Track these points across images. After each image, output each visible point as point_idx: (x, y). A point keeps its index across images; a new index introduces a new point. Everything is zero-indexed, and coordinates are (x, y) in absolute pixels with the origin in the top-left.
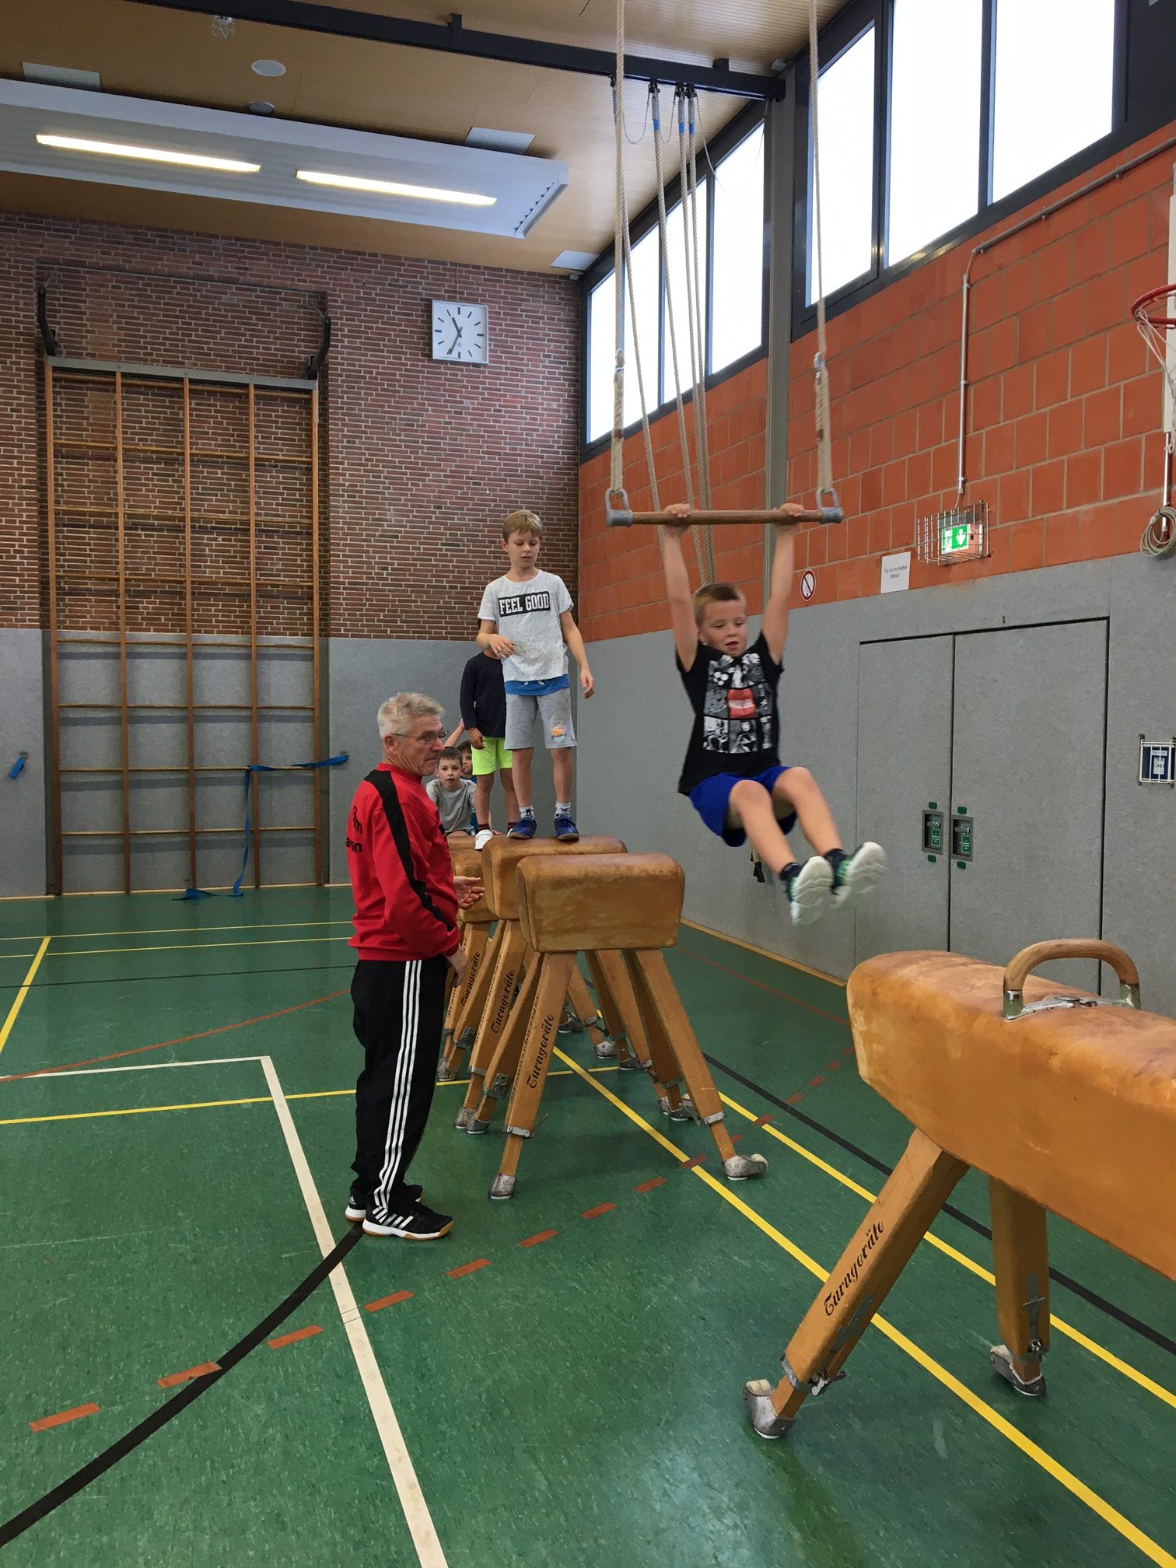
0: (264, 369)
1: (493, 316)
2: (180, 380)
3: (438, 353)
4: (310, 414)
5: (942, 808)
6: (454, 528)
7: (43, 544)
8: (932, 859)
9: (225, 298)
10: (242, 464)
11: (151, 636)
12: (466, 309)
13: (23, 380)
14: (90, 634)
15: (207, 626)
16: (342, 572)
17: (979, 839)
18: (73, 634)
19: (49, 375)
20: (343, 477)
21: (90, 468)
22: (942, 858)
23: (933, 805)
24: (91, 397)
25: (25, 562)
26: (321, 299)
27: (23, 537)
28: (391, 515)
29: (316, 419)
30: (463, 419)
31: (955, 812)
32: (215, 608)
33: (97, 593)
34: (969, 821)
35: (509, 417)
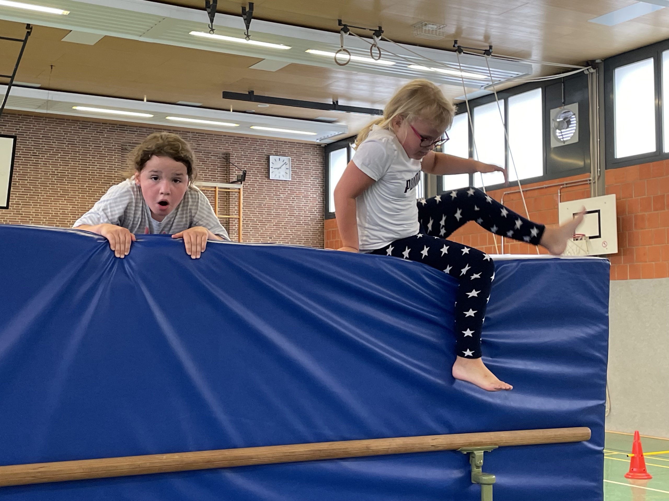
12: (282, 157)
26: (228, 156)
30: (281, 202)
35: (298, 201)
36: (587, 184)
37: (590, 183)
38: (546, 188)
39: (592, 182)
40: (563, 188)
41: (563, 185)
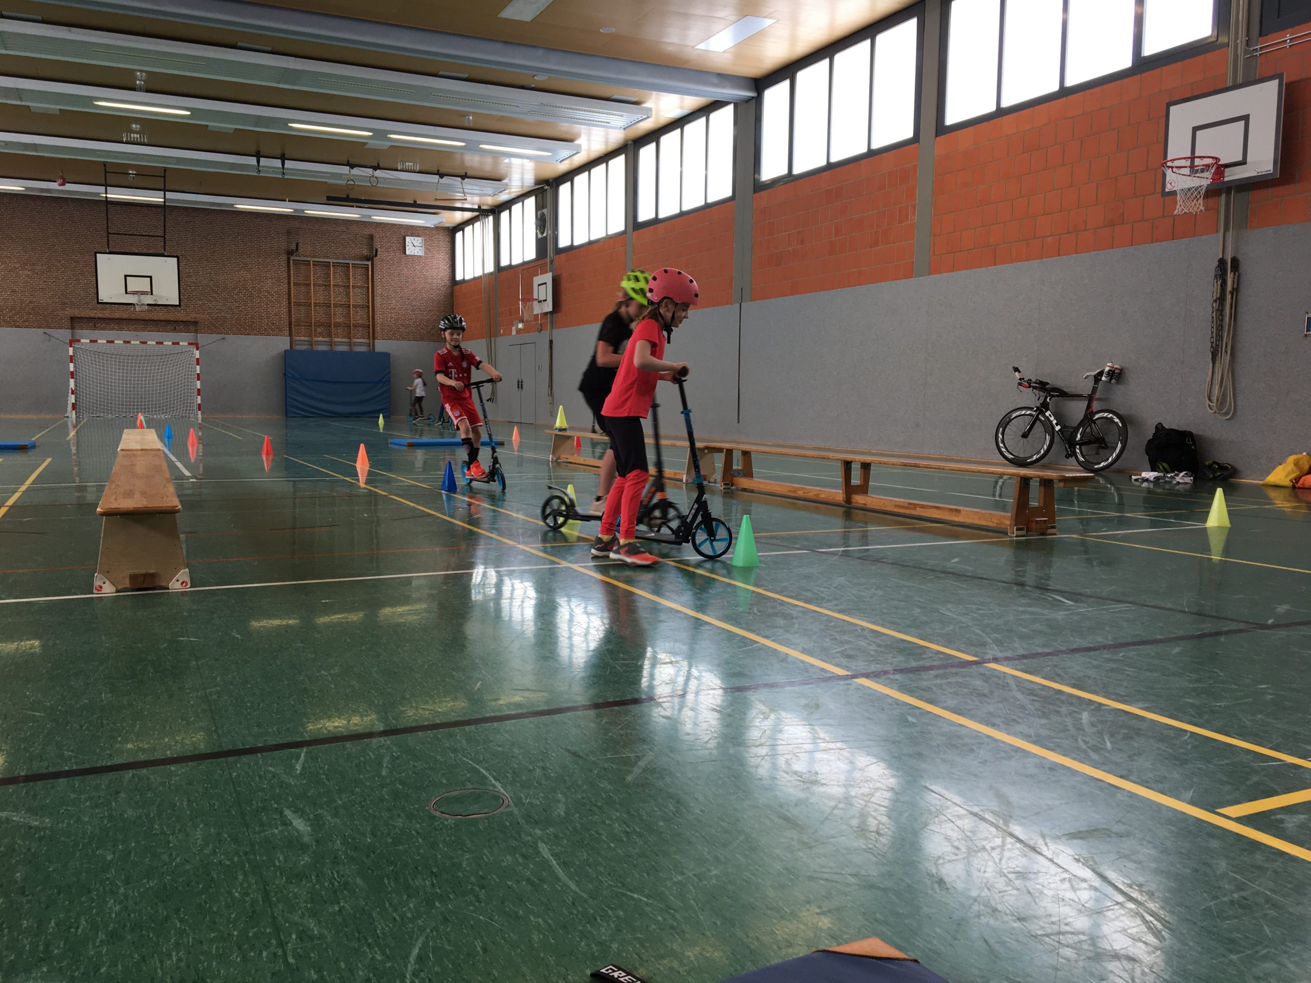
0: (354, 258)
1: (425, 240)
2: (329, 263)
3: (407, 253)
4: (368, 271)
6: (413, 306)
7: (290, 311)
9: (342, 237)
10: (349, 286)
11: (320, 339)
12: (416, 238)
13: (284, 263)
14: (303, 338)
15: (337, 336)
16: (379, 319)
18: (298, 338)
19: (291, 262)
20: (379, 290)
21: (303, 289)
24: (302, 267)
25: (285, 316)
26: (371, 237)
27: (285, 310)
28: (394, 302)
29: (370, 273)
30: (416, 272)
32: (340, 330)
33: (305, 326)
35: (431, 271)
38: (536, 266)
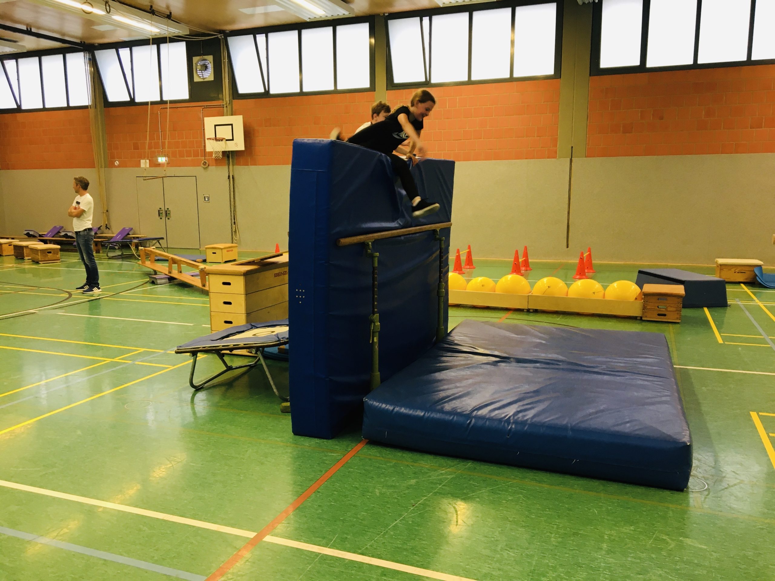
5: (163, 209)
8: (161, 218)
17: (172, 214)
22: (164, 218)
23: (160, 208)
31: (166, 209)
34: (170, 211)
36: (221, 107)
37: (224, 107)
38: (192, 107)
39: (225, 106)
40: (204, 108)
41: (205, 106)
